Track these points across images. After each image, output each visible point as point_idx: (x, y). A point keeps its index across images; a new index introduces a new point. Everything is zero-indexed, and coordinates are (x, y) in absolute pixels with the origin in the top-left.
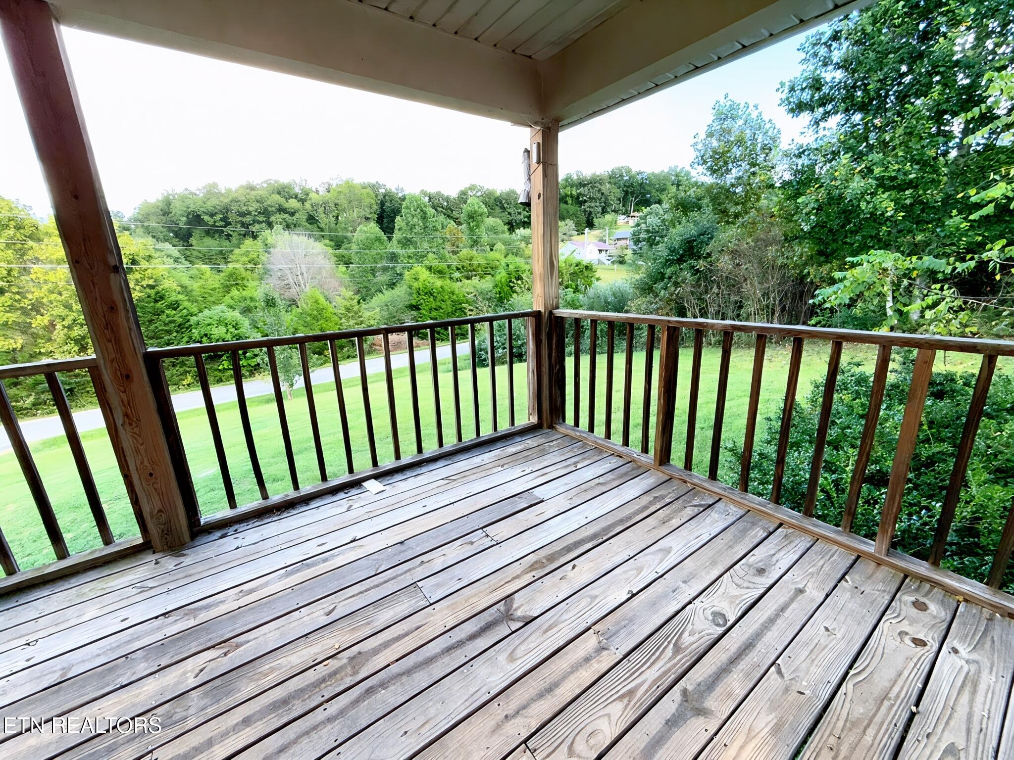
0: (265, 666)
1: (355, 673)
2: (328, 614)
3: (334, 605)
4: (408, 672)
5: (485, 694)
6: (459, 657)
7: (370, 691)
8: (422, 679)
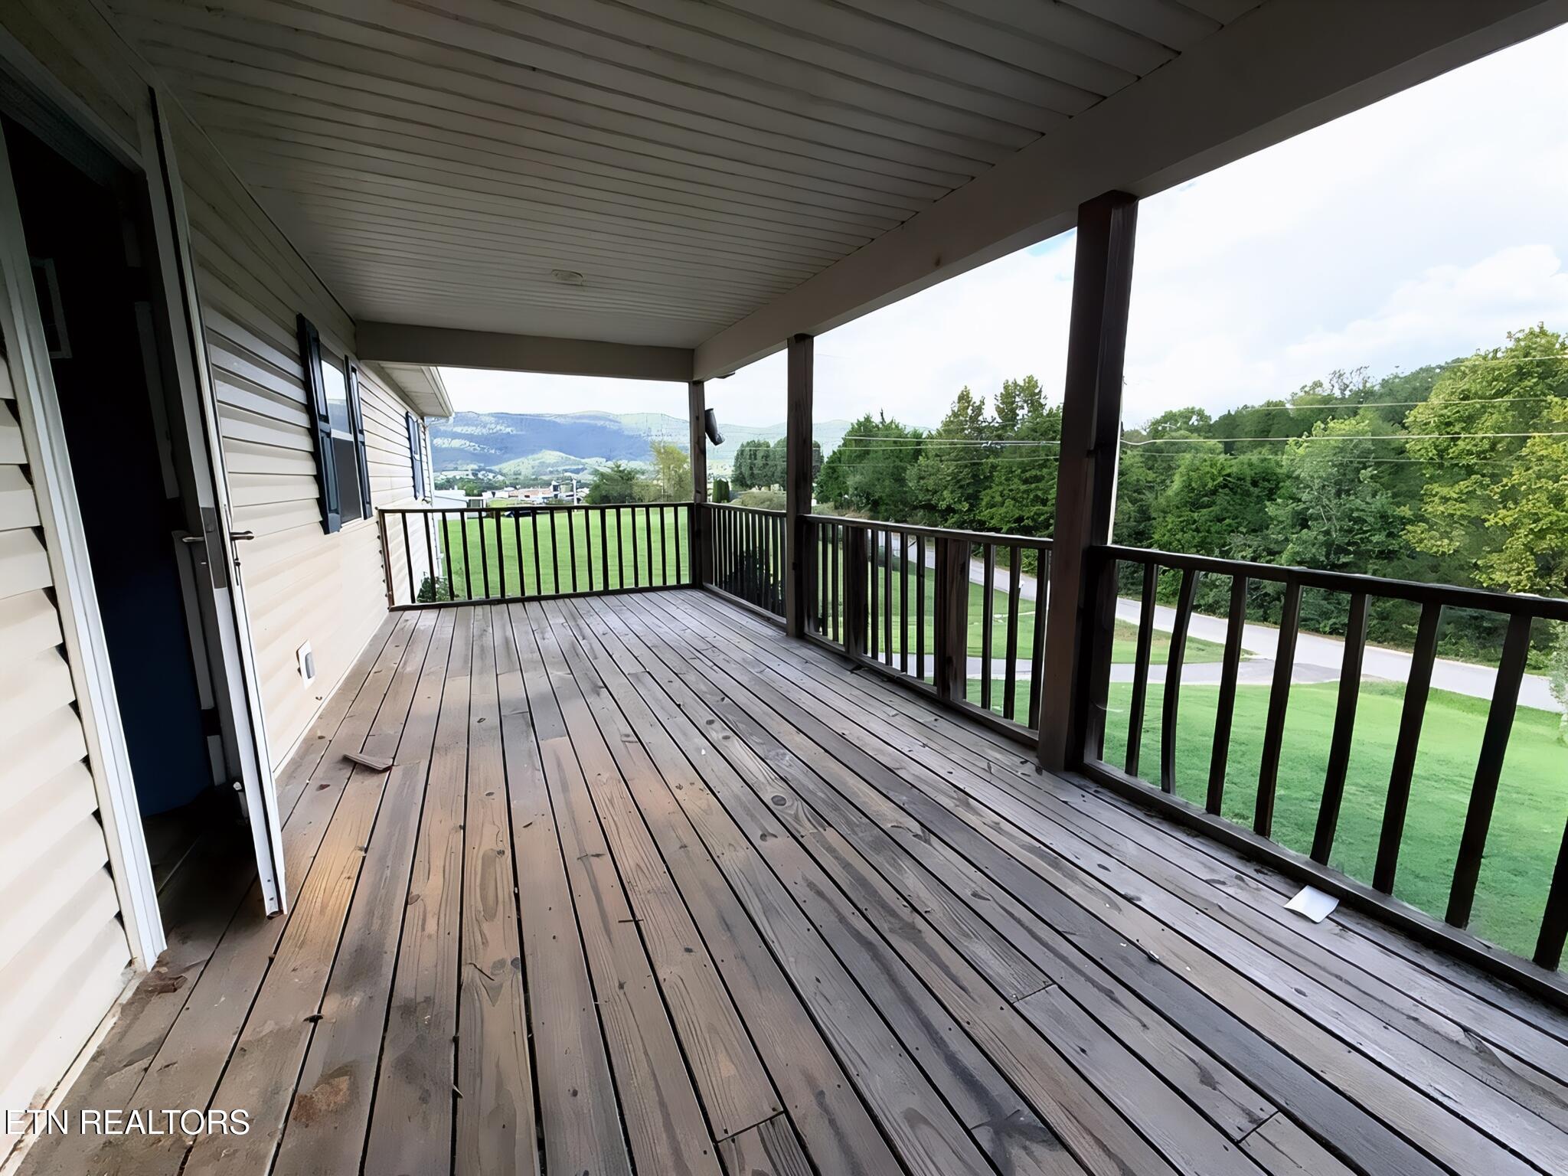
0: (906, 863)
1: (891, 931)
2: (975, 895)
3: (990, 898)
4: (894, 981)
5: (857, 1071)
6: (914, 1038)
7: (868, 945)
8: (883, 994)
